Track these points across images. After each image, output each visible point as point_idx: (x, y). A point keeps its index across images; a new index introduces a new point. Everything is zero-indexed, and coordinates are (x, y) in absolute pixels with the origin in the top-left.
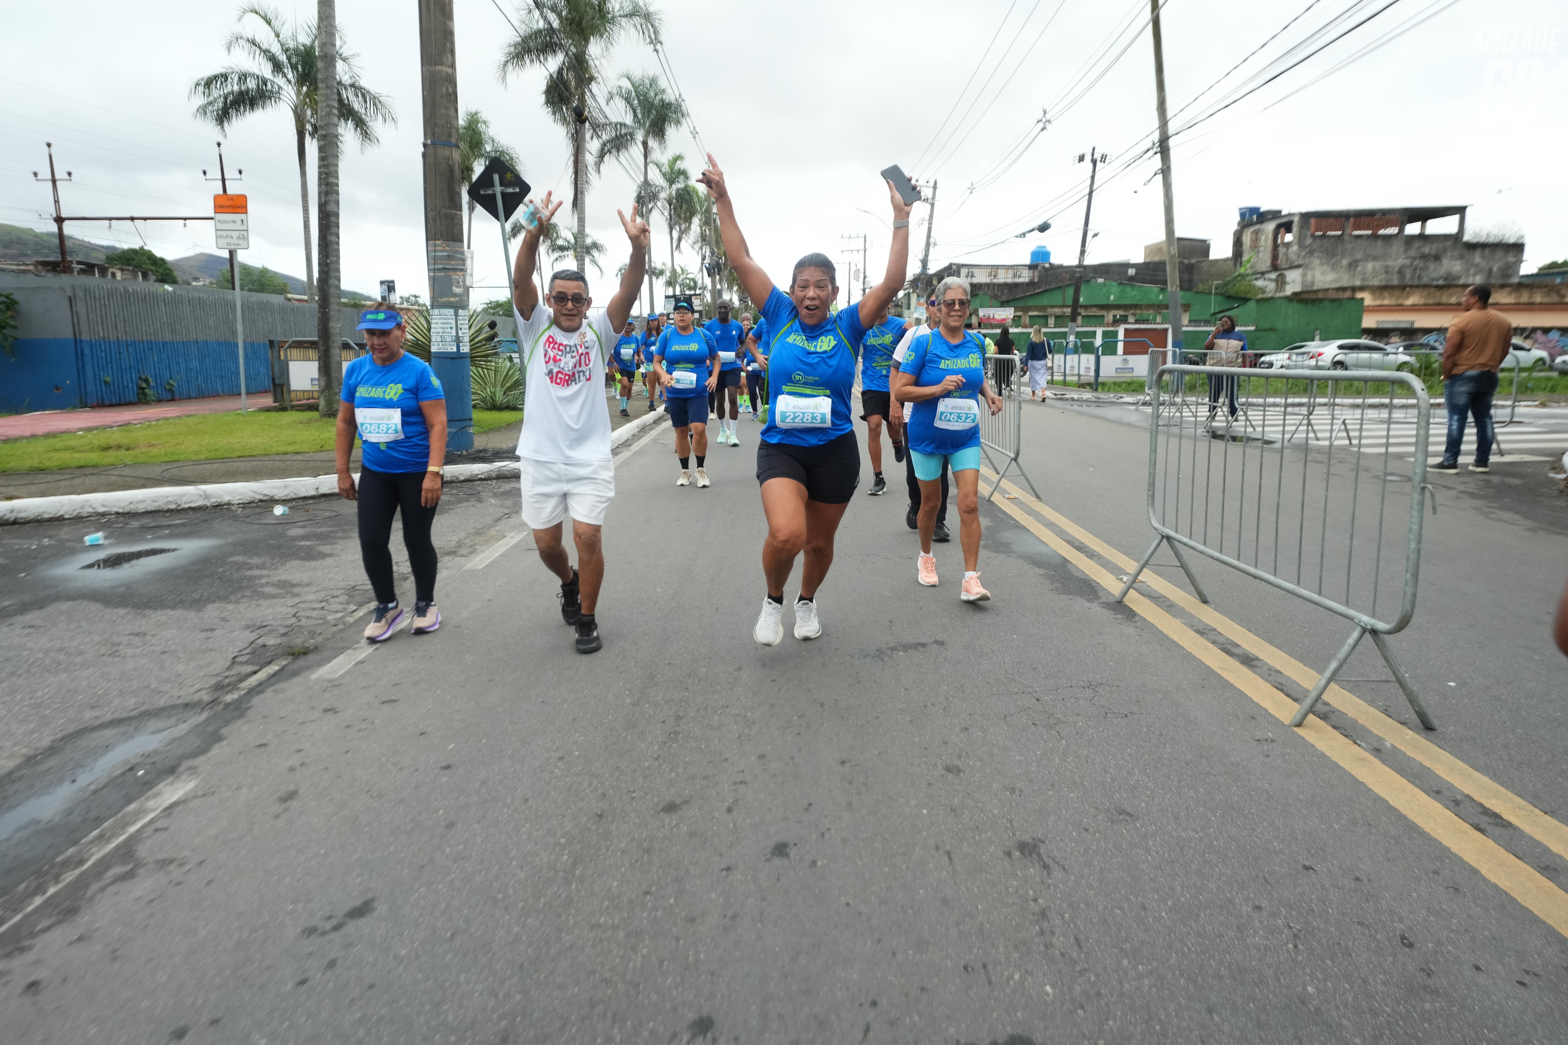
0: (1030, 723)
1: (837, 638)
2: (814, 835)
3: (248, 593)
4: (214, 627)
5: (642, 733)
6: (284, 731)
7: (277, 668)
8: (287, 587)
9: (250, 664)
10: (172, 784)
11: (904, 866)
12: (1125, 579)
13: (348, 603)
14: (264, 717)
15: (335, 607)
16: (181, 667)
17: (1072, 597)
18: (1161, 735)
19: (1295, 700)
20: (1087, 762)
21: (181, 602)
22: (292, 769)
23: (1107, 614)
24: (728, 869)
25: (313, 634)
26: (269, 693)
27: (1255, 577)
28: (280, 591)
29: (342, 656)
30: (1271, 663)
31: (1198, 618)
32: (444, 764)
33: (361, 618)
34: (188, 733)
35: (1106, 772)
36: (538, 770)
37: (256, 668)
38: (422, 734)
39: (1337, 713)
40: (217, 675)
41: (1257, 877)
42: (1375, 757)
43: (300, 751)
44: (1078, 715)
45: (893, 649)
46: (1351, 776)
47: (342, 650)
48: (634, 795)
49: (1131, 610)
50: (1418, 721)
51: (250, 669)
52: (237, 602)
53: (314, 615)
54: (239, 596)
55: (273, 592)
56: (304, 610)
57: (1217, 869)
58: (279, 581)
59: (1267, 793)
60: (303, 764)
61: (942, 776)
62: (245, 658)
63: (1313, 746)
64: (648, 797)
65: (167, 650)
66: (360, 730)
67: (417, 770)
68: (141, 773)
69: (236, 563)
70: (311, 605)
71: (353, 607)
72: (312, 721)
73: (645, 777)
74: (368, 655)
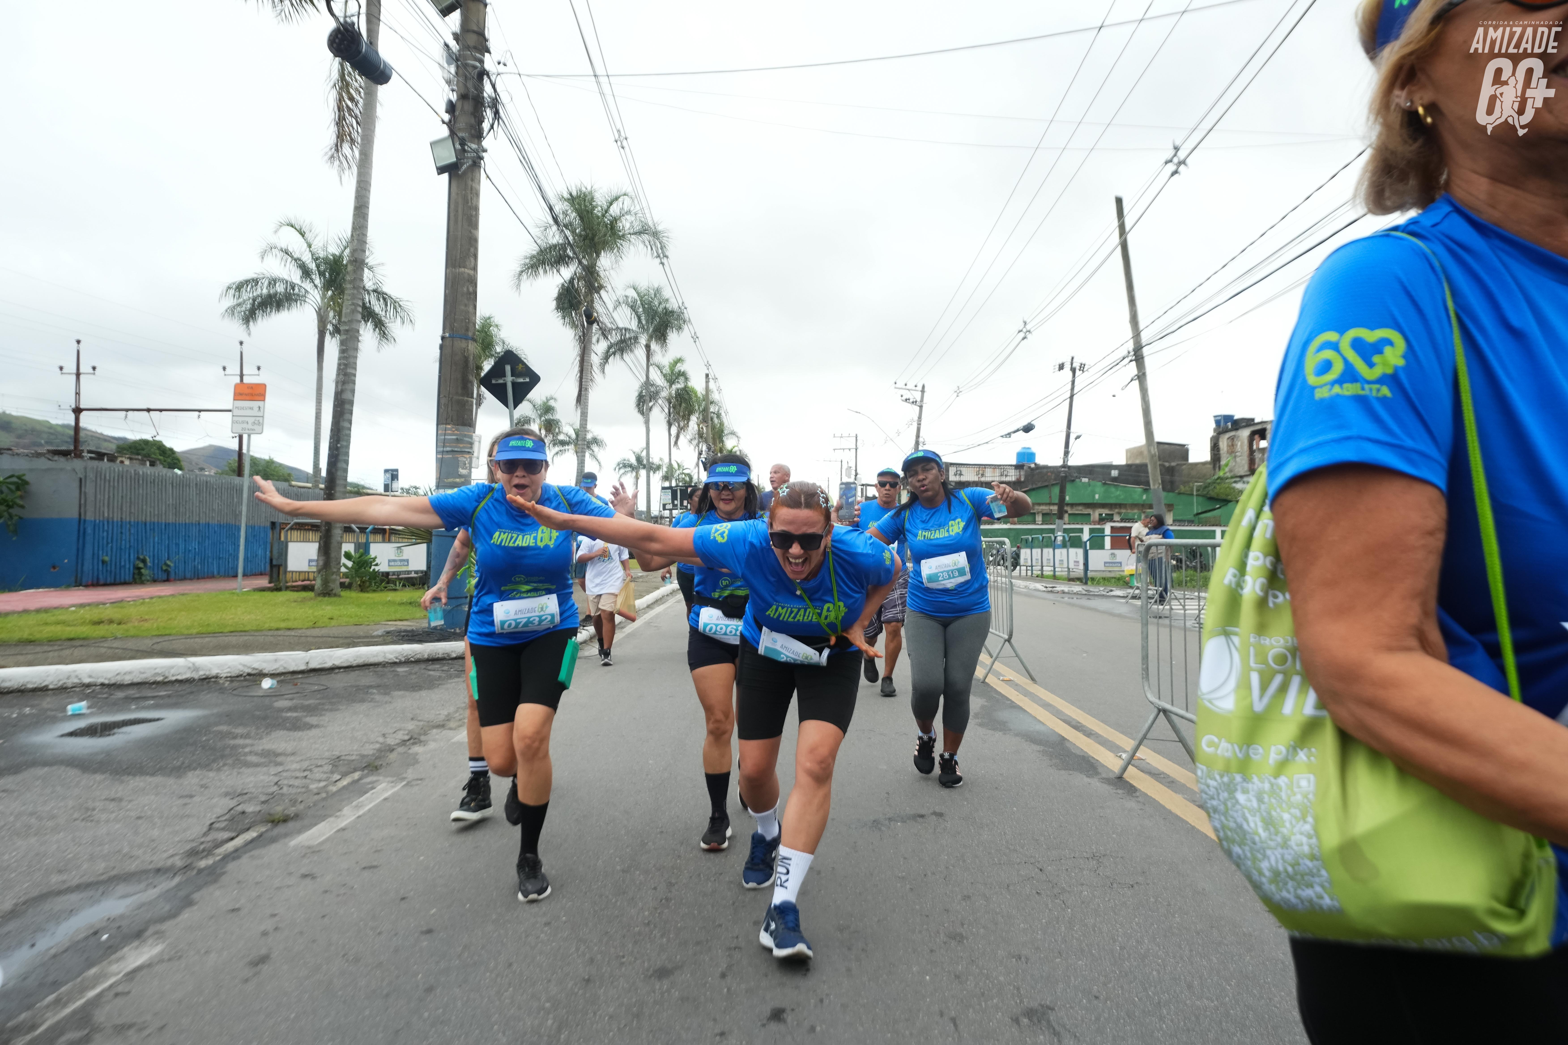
0: (1034, 892)
2: (812, 1001)
3: (230, 761)
4: (193, 793)
5: (633, 899)
6: (259, 896)
7: (255, 834)
8: (271, 757)
9: (228, 830)
10: (137, 948)
11: (907, 1033)
12: (1124, 756)
13: (332, 772)
14: (239, 882)
15: (318, 776)
16: (156, 833)
17: (1071, 772)
18: (1169, 905)
20: (1094, 931)
21: (161, 769)
22: (265, 934)
23: (1106, 789)
24: (722, 1034)
25: (294, 802)
26: (245, 859)
28: (263, 760)
29: (323, 824)
32: (424, 929)
33: (344, 787)
34: (159, 897)
35: (1115, 941)
36: (523, 935)
37: (234, 834)
38: (403, 899)
40: (193, 840)
43: (274, 915)
44: (1082, 885)
45: (890, 819)
47: (323, 818)
48: (624, 960)
49: (1132, 786)
51: (226, 835)
52: (219, 770)
53: (296, 784)
54: (221, 764)
55: (256, 761)
56: (286, 778)
58: (263, 750)
60: (276, 929)
61: (945, 943)
62: (223, 825)
64: (638, 962)
65: (143, 815)
66: (338, 895)
67: (396, 935)
68: (105, 937)
69: (220, 732)
70: (294, 774)
71: (337, 776)
72: (289, 886)
73: (636, 942)
74: (350, 823)
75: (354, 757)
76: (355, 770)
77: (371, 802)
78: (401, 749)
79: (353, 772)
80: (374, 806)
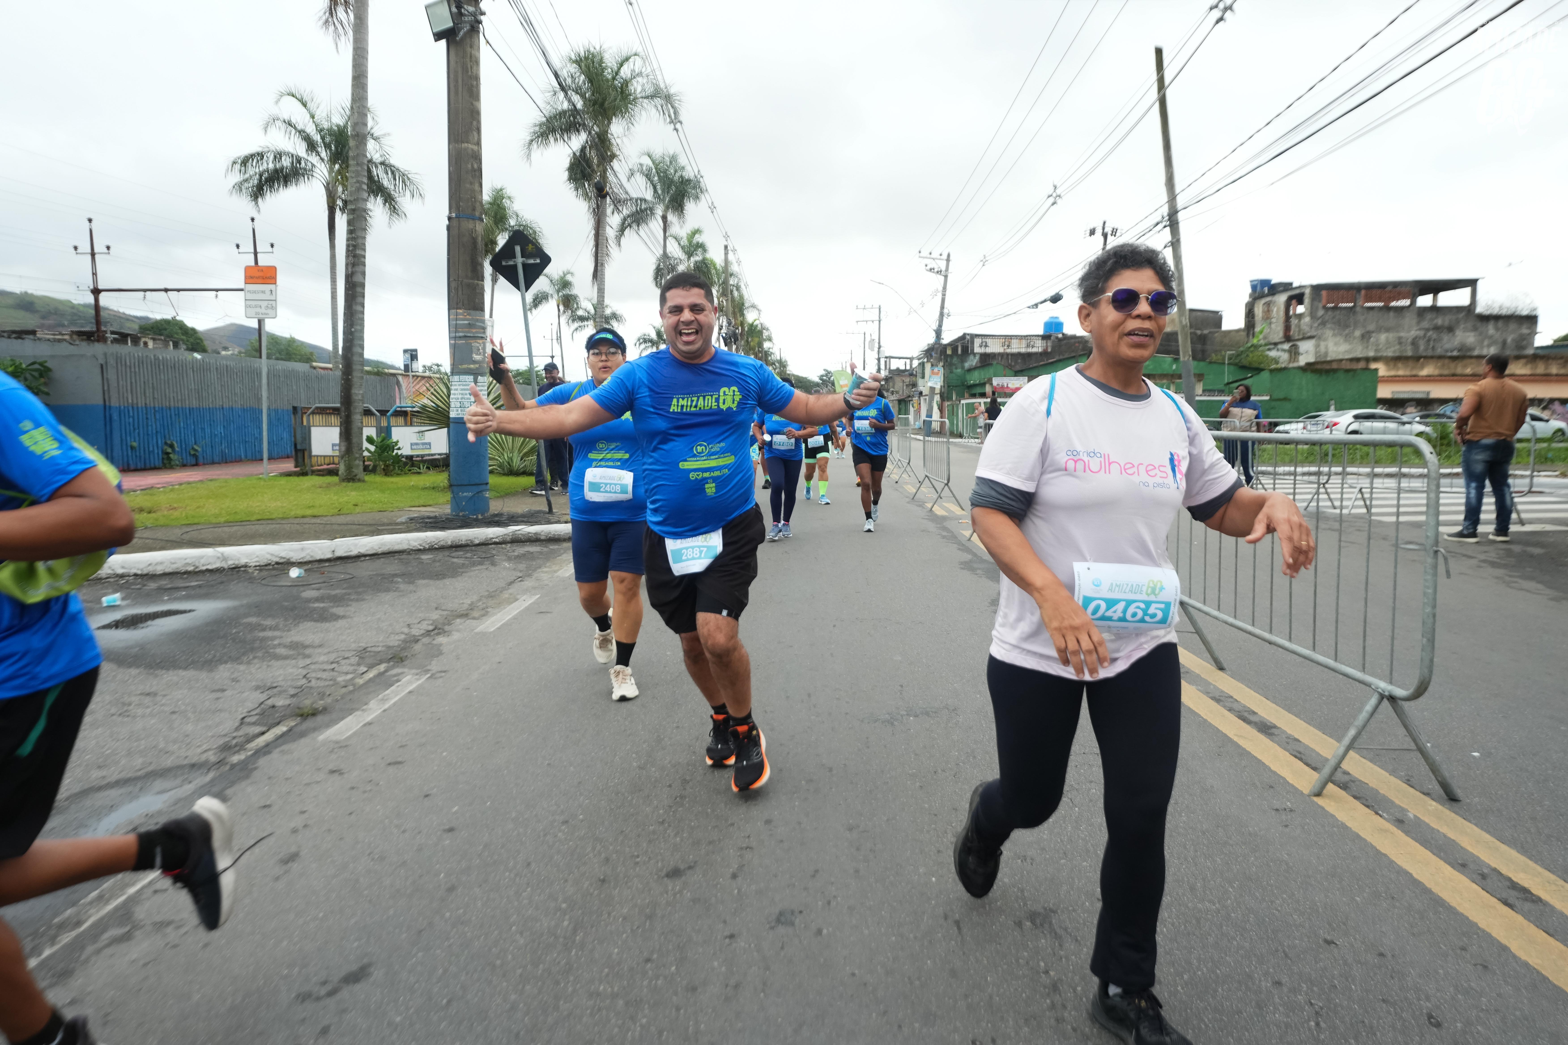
1: (847, 702)
2: (820, 903)
3: (260, 654)
4: (225, 687)
5: (648, 796)
6: (289, 792)
7: (285, 729)
8: (299, 649)
9: (258, 725)
11: (911, 936)
13: (359, 664)
14: (270, 778)
15: (345, 668)
16: (189, 728)
19: (1315, 769)
21: (193, 662)
22: (295, 831)
24: (732, 936)
25: (322, 696)
26: (275, 754)
27: (1270, 643)
28: (291, 652)
29: (350, 718)
30: (1289, 732)
31: (1214, 686)
32: (447, 827)
33: (371, 680)
36: (542, 834)
37: (264, 729)
38: (427, 796)
39: (1357, 783)
40: (225, 735)
41: (1277, 950)
42: (1398, 828)
43: (303, 812)
44: (1091, 782)
45: (903, 714)
46: (1373, 847)
47: (351, 711)
48: (638, 860)
50: (1442, 792)
51: (258, 729)
52: (249, 663)
53: (324, 677)
54: (251, 657)
55: (285, 653)
56: (314, 671)
57: (1235, 943)
58: (291, 642)
59: (1287, 864)
60: (305, 826)
62: (253, 719)
63: (1333, 816)
64: (652, 862)
65: (177, 710)
66: (365, 792)
67: (420, 832)
69: (250, 624)
70: (322, 667)
71: (363, 669)
72: (318, 782)
73: (650, 842)
74: (376, 717)
75: (380, 649)
76: (381, 662)
77: (396, 695)
78: (426, 640)
79: (379, 664)
80: (400, 699)
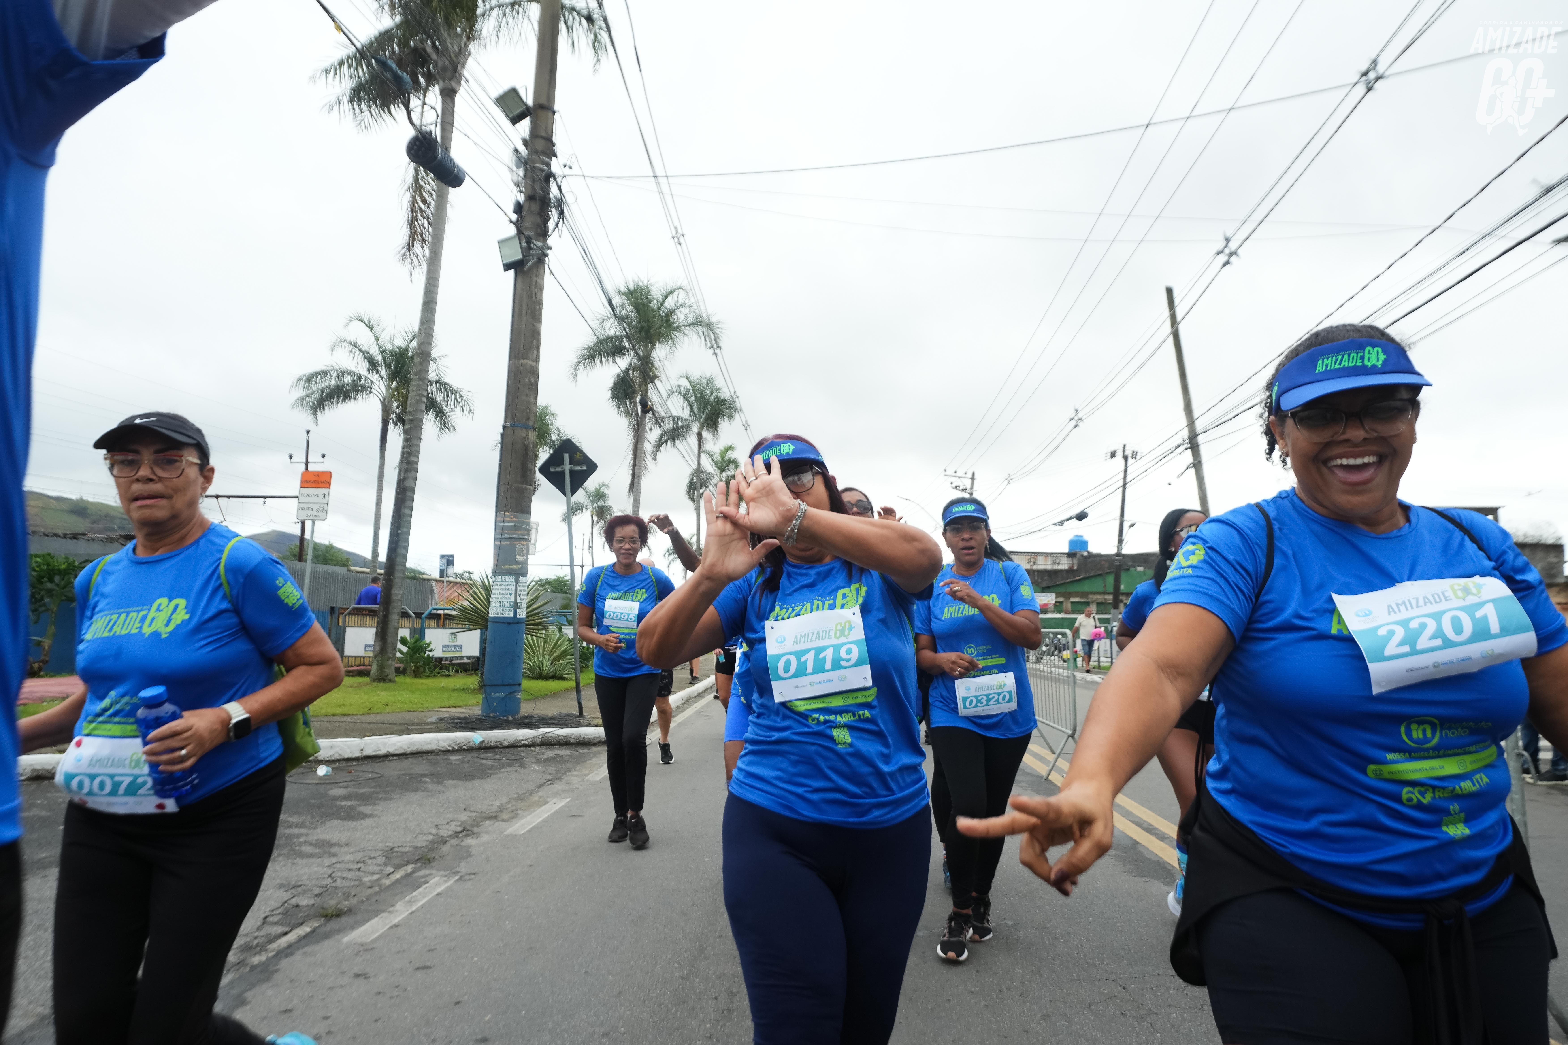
0: (1119, 1013)
3: (285, 851)
5: (693, 1009)
6: (311, 997)
7: (308, 930)
8: (325, 847)
9: (281, 924)
13: (385, 865)
14: (291, 981)
15: (371, 868)
25: (347, 896)
26: (297, 956)
28: (317, 851)
29: (376, 919)
32: (479, 1037)
33: (397, 881)
37: (287, 929)
38: (457, 1003)
40: (247, 935)
43: (326, 1019)
44: (1171, 1007)
47: (377, 913)
51: (280, 929)
53: (350, 877)
55: (311, 851)
56: (340, 870)
58: (317, 840)
62: (276, 919)
66: (391, 998)
67: (450, 1042)
70: (347, 866)
71: (390, 869)
72: (342, 987)
74: (403, 919)
75: (407, 849)
76: (408, 863)
77: (424, 897)
78: (454, 842)
79: (406, 865)
80: (428, 901)
